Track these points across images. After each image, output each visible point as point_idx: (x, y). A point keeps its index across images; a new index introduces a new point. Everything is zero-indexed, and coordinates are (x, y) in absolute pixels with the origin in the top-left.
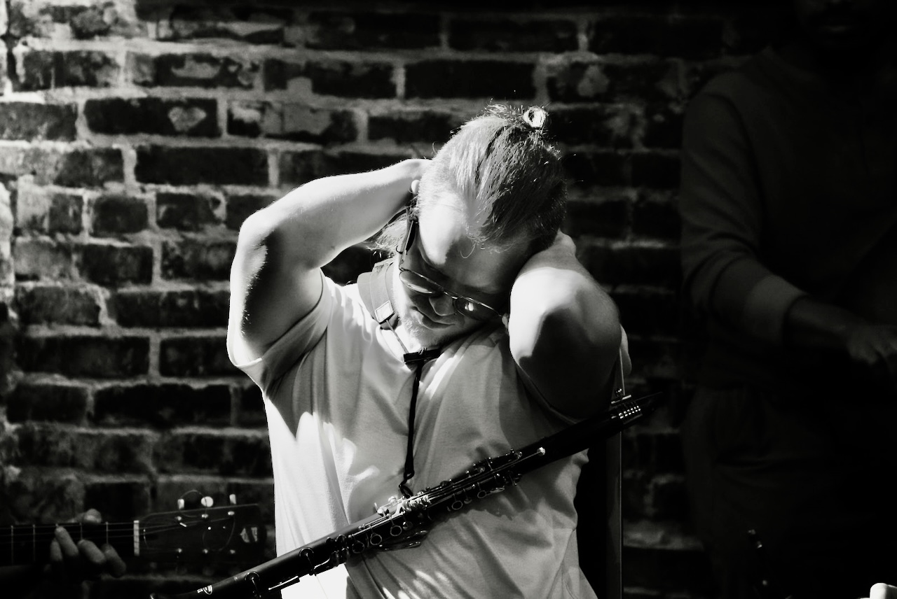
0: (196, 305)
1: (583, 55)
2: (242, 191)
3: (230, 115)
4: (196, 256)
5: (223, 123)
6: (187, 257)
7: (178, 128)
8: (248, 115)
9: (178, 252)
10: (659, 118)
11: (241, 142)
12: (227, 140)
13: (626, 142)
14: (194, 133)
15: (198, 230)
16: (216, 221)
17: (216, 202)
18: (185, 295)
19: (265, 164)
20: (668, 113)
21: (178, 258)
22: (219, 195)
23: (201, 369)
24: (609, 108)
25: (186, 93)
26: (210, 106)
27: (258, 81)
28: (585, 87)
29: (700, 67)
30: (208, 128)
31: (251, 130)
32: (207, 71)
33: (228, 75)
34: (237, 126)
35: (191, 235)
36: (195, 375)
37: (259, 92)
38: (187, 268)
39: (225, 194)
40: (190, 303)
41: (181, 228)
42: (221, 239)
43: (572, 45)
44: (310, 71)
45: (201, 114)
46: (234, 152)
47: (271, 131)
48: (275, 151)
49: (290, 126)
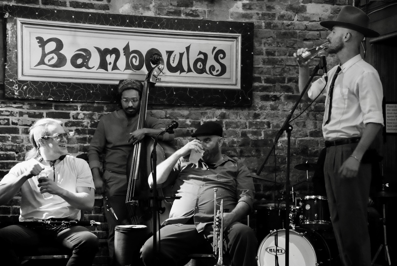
0: (5, 156)
1: (79, 111)
2: (14, 135)
3: (12, 121)
4: (5, 147)
5: (11, 123)
6: (3, 147)
7: (2, 124)
8: (16, 121)
9: (2, 146)
10: (93, 123)
11: (14, 126)
12: (11, 126)
13: (87, 127)
14: (5, 124)
15: (5, 142)
16: (9, 141)
17: (9, 137)
18: (4, 154)
19: (19, 130)
20: (94, 122)
21: (2, 147)
22: (10, 136)
23: (6, 168)
24: (84, 121)
25: (3, 117)
26: (8, 120)
27: (18, 115)
28: (79, 117)
29: (100, 114)
30: (8, 124)
31: (16, 124)
32: (8, 113)
33: (12, 114)
34: (13, 123)
35: (4, 143)
36: (4, 169)
37: (18, 117)
38: (3, 149)
39: (11, 136)
40: (4, 156)
41: (2, 142)
42: (10, 144)
43: (77, 109)
44: (28, 113)
45: (6, 121)
46: (13, 128)
47: (20, 124)
48: (21, 128)
49: (24, 124)
